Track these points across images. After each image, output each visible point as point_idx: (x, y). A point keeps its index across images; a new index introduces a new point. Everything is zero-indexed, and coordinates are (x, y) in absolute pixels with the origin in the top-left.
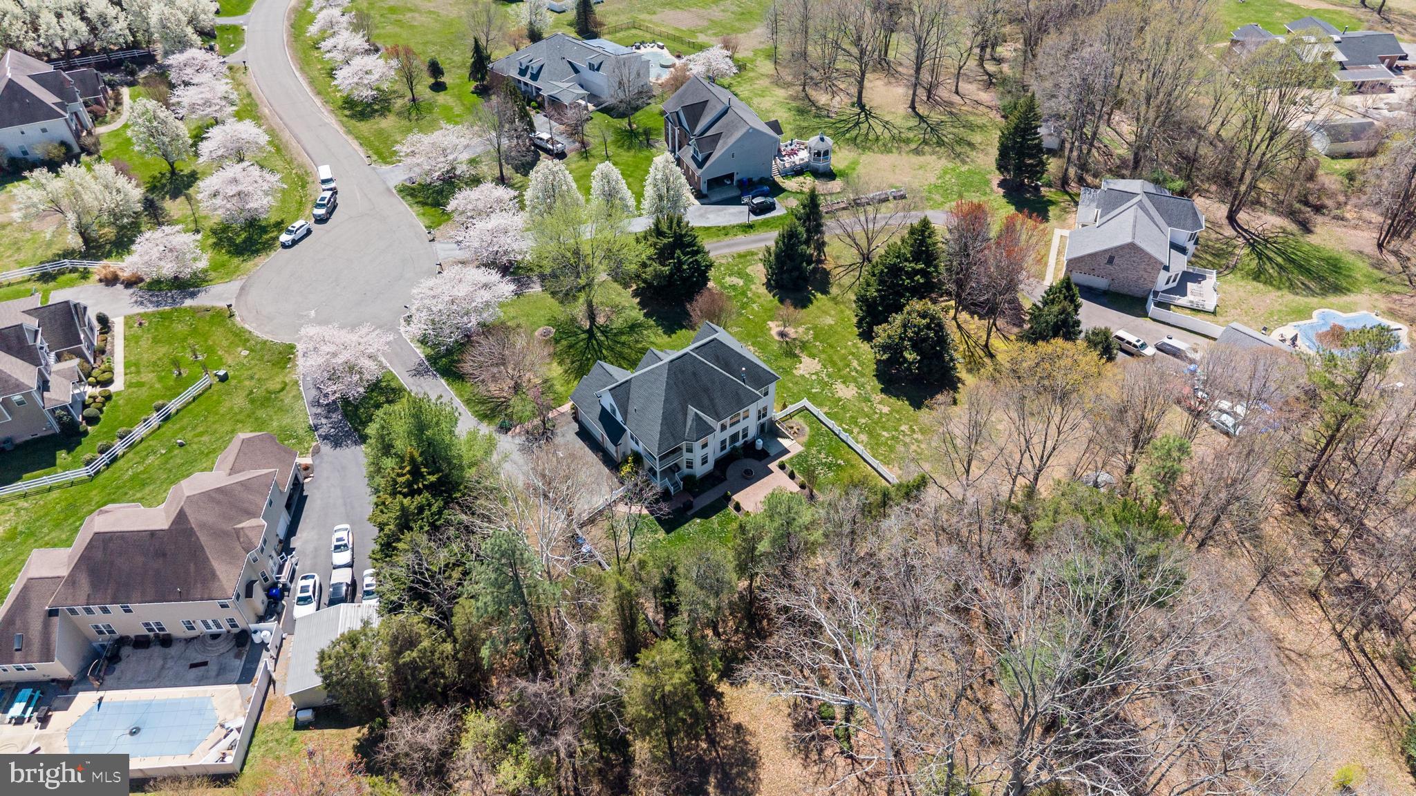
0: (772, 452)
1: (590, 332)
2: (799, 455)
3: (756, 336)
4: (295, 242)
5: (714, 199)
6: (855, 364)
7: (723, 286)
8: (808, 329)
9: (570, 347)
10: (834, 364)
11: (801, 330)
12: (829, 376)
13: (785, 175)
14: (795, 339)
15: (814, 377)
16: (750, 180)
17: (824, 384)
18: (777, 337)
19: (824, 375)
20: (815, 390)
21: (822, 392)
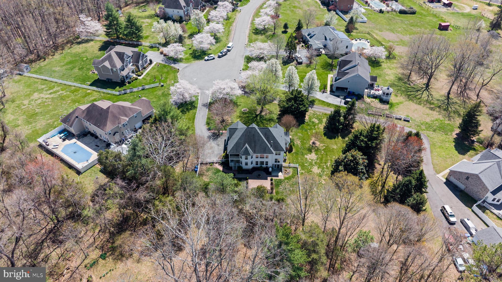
0: (273, 174)
1: (257, 116)
2: (280, 180)
3: (304, 140)
4: (208, 60)
5: (335, 94)
7: (310, 121)
8: (324, 146)
9: (248, 117)
10: (321, 159)
11: (322, 145)
12: (316, 163)
13: (369, 96)
14: (316, 147)
15: (310, 161)
16: (354, 93)
17: (311, 164)
18: (311, 143)
19: (314, 162)
20: (306, 164)
21: (307, 166)
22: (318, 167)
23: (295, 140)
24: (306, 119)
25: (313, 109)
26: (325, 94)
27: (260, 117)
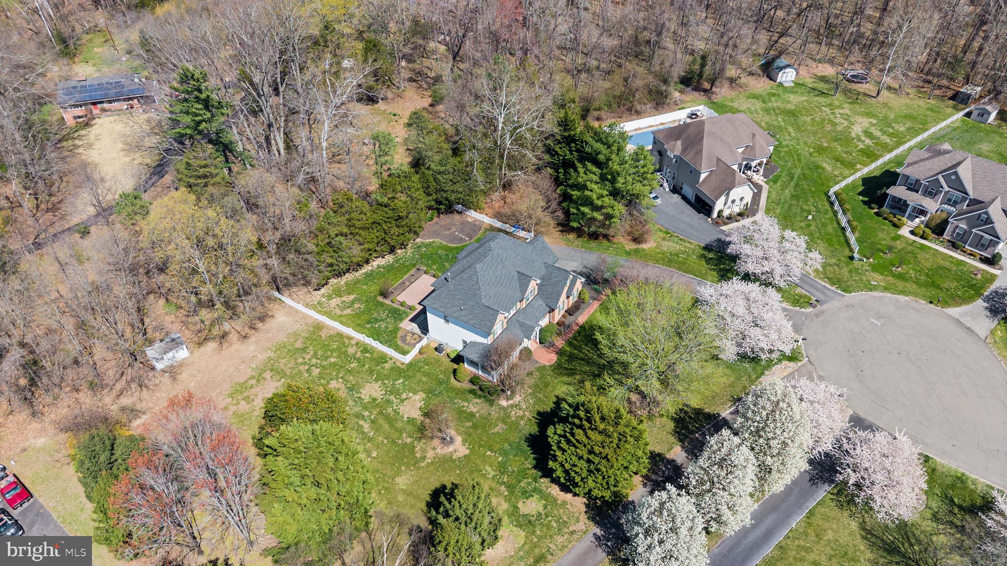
2: (402, 320)
3: (475, 426)
6: (366, 427)
8: (424, 458)
10: (387, 418)
11: (430, 454)
12: (389, 402)
14: (434, 438)
15: (404, 396)
17: (392, 391)
19: (395, 401)
20: (401, 381)
21: (394, 380)
22: (374, 400)
23: (486, 406)
24: (555, 487)
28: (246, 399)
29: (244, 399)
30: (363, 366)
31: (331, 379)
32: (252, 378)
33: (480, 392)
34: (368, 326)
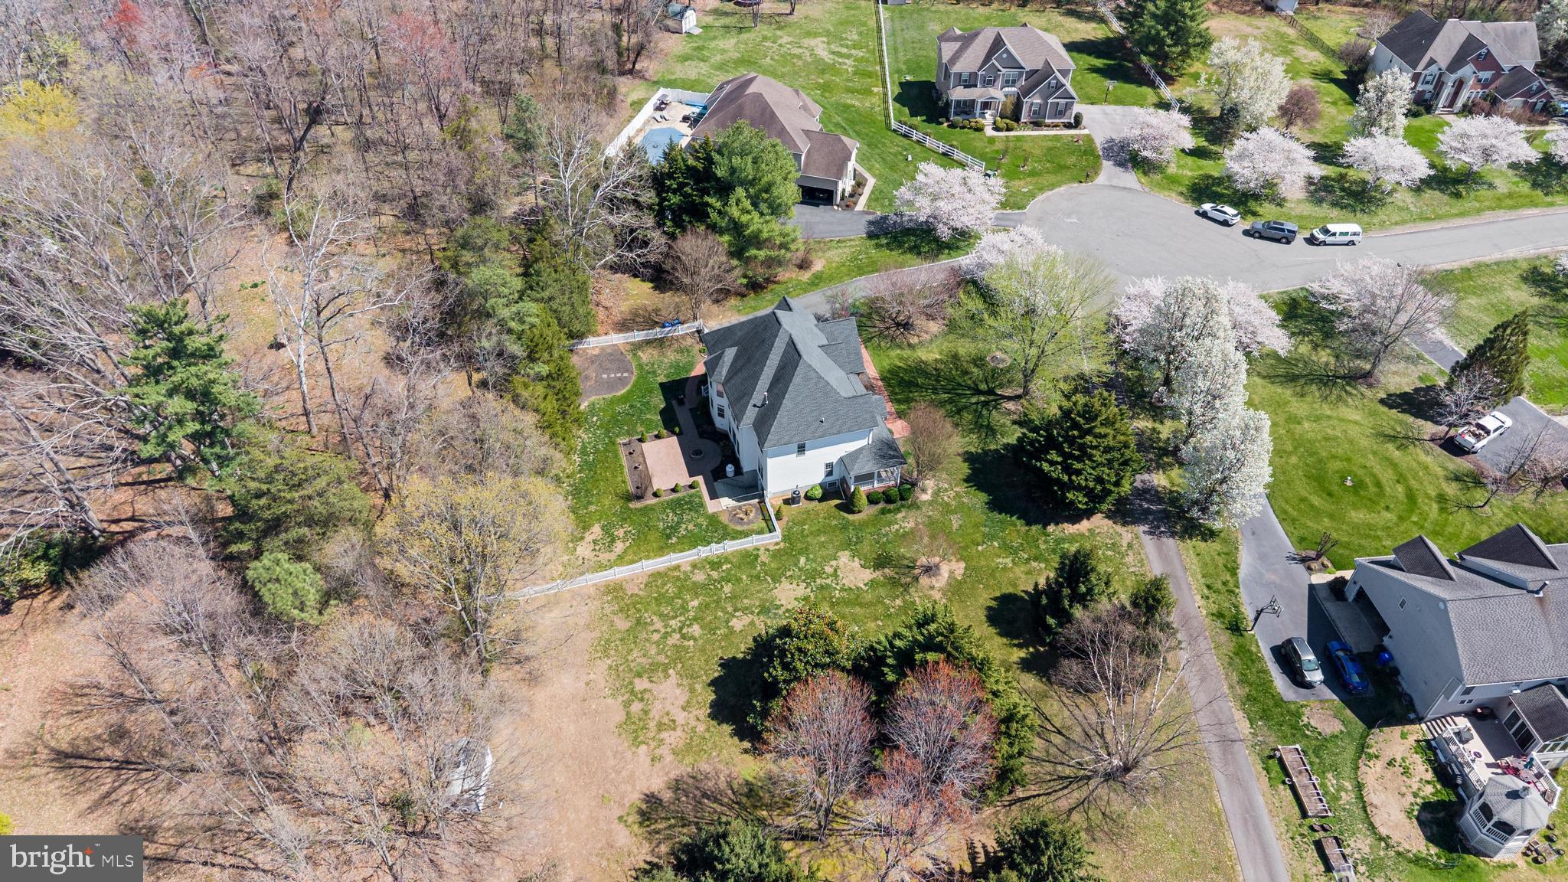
0: (719, 486)
3: (934, 538)
10: (846, 602)
11: (935, 595)
13: (1430, 749)
14: (916, 579)
15: (829, 570)
16: (1396, 672)
17: (810, 576)
18: (923, 560)
19: (828, 581)
20: (803, 560)
21: (796, 565)
22: (806, 599)
23: (913, 513)
24: (1066, 525)
25: (1147, 540)
26: (1300, 568)
27: (986, 404)
28: (661, 727)
29: (659, 731)
30: (739, 580)
31: (727, 622)
32: (627, 704)
33: (892, 506)
34: (674, 540)
